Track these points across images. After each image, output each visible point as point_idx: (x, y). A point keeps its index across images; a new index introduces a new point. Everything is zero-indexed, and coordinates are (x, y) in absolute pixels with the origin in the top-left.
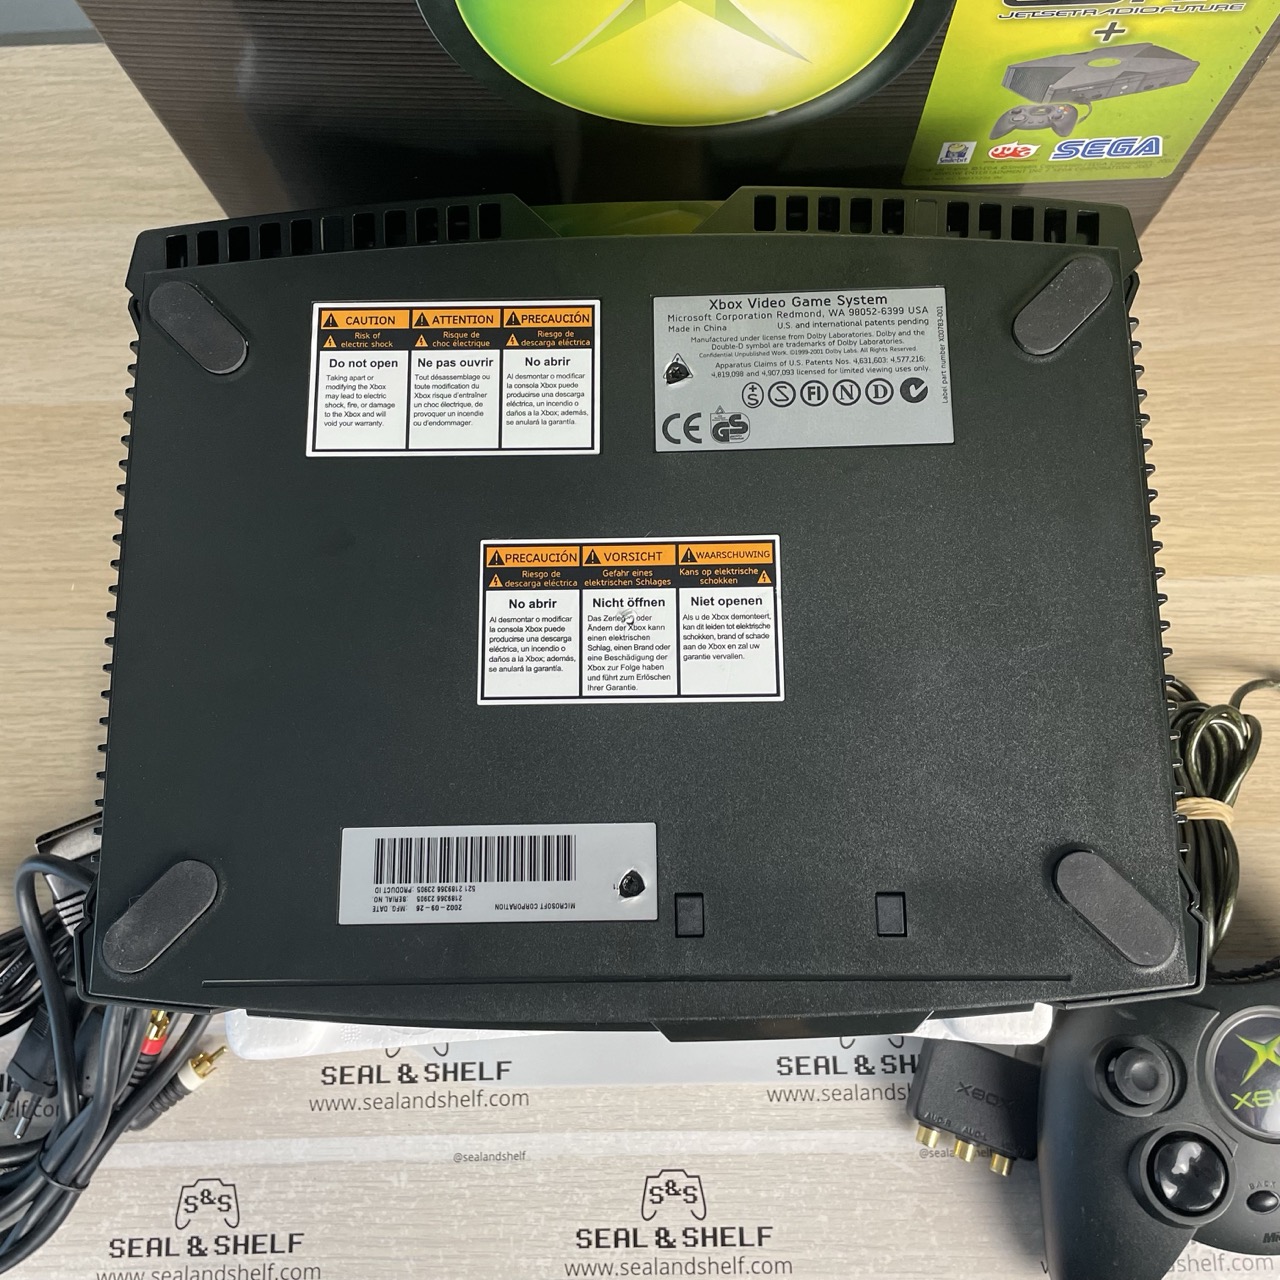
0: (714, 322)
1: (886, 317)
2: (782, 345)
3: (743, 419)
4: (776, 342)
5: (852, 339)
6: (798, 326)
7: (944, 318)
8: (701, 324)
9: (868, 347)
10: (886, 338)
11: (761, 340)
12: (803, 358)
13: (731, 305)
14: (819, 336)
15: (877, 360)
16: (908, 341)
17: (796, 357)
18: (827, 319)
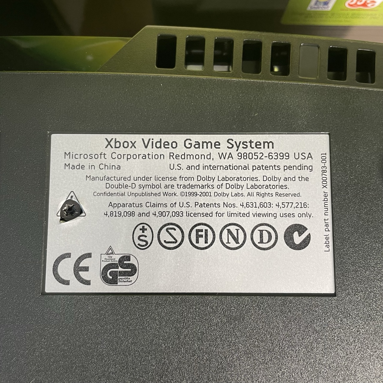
0: (109, 161)
1: (273, 162)
2: (172, 186)
3: (133, 261)
4: (168, 183)
5: (240, 183)
6: (189, 168)
7: (328, 164)
8: (96, 162)
9: (255, 191)
10: (272, 183)
11: (153, 181)
12: (192, 200)
13: (125, 145)
14: (208, 178)
15: (262, 205)
16: (293, 187)
17: (185, 199)
18: (217, 162)
